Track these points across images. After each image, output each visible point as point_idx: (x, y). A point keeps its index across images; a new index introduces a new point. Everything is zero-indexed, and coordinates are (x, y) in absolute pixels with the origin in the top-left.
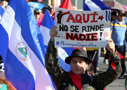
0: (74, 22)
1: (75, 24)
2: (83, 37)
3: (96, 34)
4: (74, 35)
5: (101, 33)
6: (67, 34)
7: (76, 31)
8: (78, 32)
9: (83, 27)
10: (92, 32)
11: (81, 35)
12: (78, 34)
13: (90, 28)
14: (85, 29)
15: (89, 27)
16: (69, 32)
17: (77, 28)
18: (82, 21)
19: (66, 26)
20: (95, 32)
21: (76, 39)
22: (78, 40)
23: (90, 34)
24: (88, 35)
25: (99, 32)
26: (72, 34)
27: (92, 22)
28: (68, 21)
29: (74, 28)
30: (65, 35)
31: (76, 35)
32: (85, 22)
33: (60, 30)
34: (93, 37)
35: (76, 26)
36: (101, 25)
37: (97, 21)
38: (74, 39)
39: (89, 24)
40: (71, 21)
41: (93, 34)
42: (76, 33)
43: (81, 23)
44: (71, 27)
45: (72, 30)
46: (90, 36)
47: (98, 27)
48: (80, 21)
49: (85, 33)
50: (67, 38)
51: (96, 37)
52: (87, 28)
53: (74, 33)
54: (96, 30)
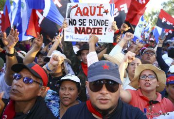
0: (82, 15)
1: (82, 18)
2: (89, 31)
3: (101, 28)
4: (82, 29)
5: (106, 28)
6: (76, 28)
7: (84, 25)
8: (85, 25)
9: (90, 20)
10: (98, 26)
11: (88, 28)
12: (85, 27)
13: (96, 21)
14: (91, 23)
15: (95, 20)
16: (78, 26)
17: (84, 21)
18: (89, 14)
19: (74, 20)
20: (100, 26)
21: (83, 33)
22: (85, 33)
23: (96, 28)
24: (94, 29)
25: (104, 27)
26: (80, 28)
27: (98, 15)
28: (76, 15)
29: (82, 21)
30: (74, 30)
31: (84, 28)
32: (92, 15)
33: (69, 25)
34: (98, 31)
35: (83, 20)
36: (106, 20)
37: (102, 15)
38: (81, 33)
39: (95, 17)
40: (79, 14)
41: (98, 28)
42: (84, 26)
43: (88, 16)
44: (79, 21)
45: (80, 23)
46: (96, 30)
47: (103, 22)
48: (87, 14)
49: (91, 27)
50: (76, 33)
51: (101, 31)
52: (93, 21)
53: (82, 26)
54: (102, 25)
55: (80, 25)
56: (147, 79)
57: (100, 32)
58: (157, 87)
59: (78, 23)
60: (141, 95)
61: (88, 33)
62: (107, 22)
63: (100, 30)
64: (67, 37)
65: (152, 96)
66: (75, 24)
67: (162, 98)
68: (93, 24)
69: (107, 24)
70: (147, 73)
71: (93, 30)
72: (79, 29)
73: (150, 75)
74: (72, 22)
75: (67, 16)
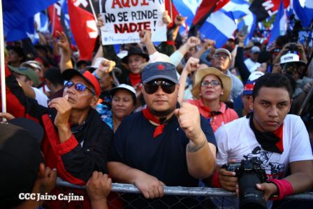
0: (121, 7)
1: (122, 10)
2: (133, 28)
3: (149, 23)
4: (123, 26)
5: (155, 22)
6: (116, 26)
7: (125, 20)
8: (127, 20)
9: (132, 12)
10: (145, 20)
11: (131, 24)
12: (128, 23)
13: (141, 14)
14: (135, 16)
15: (139, 12)
16: (117, 23)
17: (126, 14)
18: (130, 4)
19: (112, 15)
20: (147, 20)
21: (126, 32)
22: (128, 32)
23: (142, 23)
24: (140, 24)
25: (152, 20)
26: (121, 25)
27: (142, 4)
28: (113, 7)
29: (122, 15)
30: (113, 29)
31: (126, 25)
32: (134, 5)
33: (107, 22)
34: (145, 27)
35: (124, 13)
36: (154, 11)
37: (148, 4)
38: (124, 32)
39: (139, 8)
40: (117, 6)
41: (145, 23)
42: (126, 22)
43: (129, 6)
44: (118, 15)
45: (120, 18)
46: (142, 26)
47: (150, 14)
48: (127, 5)
49: (136, 21)
50: (116, 32)
51: (149, 26)
52: (137, 14)
53: (123, 23)
54: (149, 18)
55: (120, 21)
56: (210, 85)
57: (148, 28)
58: (221, 95)
59: (117, 18)
60: (202, 105)
61: (132, 31)
62: (155, 12)
63: (147, 25)
64: (106, 39)
65: (215, 106)
66: (114, 21)
67: (226, 108)
68: (138, 18)
69: (155, 16)
70: (210, 79)
71: (138, 26)
72: (119, 26)
73: (213, 81)
74: (110, 18)
75: (101, 10)
